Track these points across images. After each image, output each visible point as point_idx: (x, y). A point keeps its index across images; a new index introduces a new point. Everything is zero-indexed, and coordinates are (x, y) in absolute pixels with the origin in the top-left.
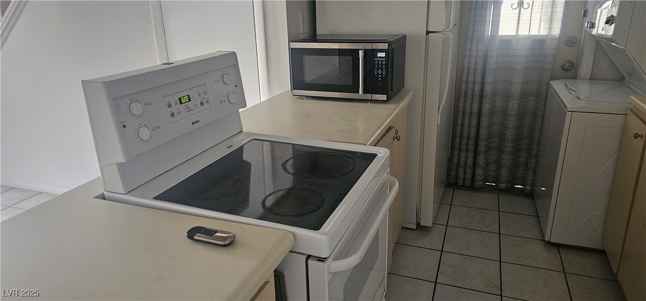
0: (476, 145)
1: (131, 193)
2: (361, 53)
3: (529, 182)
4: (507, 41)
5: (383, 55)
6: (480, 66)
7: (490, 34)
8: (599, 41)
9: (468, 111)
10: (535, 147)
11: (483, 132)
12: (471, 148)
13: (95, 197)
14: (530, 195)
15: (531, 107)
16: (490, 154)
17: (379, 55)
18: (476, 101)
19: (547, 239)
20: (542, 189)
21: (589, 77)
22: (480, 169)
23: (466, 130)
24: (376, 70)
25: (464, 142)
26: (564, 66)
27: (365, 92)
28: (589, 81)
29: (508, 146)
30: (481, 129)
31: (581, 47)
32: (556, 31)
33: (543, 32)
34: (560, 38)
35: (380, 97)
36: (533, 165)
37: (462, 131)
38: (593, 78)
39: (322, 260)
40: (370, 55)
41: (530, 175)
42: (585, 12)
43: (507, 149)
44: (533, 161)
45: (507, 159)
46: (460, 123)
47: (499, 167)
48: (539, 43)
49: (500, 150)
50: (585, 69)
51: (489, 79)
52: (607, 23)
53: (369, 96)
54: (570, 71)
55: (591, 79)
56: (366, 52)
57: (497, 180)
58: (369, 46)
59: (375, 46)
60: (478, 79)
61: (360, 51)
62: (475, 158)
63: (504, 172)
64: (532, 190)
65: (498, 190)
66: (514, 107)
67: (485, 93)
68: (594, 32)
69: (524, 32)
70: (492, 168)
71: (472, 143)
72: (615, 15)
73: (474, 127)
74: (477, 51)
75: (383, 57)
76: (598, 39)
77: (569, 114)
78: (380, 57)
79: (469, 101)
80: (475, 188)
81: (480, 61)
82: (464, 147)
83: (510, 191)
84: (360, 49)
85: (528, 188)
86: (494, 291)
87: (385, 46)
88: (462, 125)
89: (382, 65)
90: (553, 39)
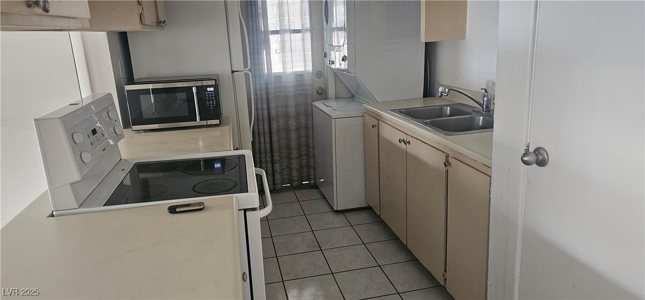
0: (272, 157)
1: (82, 206)
2: (194, 89)
3: (312, 177)
4: (279, 77)
5: (212, 89)
6: (264, 96)
7: (266, 72)
8: (336, 73)
9: (262, 131)
10: (311, 150)
11: (275, 145)
12: (269, 159)
13: (48, 217)
14: (315, 187)
15: (303, 123)
16: (282, 162)
17: (209, 89)
18: (266, 123)
19: (335, 209)
20: (321, 180)
21: (334, 97)
22: (278, 174)
23: (263, 147)
24: (207, 101)
25: (263, 155)
26: (318, 91)
27: (201, 119)
28: (334, 100)
29: (294, 154)
30: (273, 144)
31: (326, 78)
32: (310, 68)
33: (301, 69)
34: (312, 73)
35: (214, 122)
36: (312, 164)
37: (260, 148)
38: (337, 98)
39: (254, 209)
40: (201, 90)
41: (312, 172)
42: (325, 54)
43: (293, 156)
44: (312, 161)
45: (295, 163)
46: (257, 142)
47: (291, 170)
48: (299, 76)
49: (289, 158)
50: (331, 92)
51: (273, 105)
52: (343, 60)
53: (204, 123)
54: (322, 94)
55: (336, 98)
56: (197, 87)
57: (290, 181)
58: (199, 84)
59: (205, 83)
60: (265, 106)
61: (193, 88)
62: (273, 167)
63: (295, 173)
64: (315, 182)
65: (293, 188)
66: (292, 124)
67: (272, 116)
68: (333, 66)
69: (289, 70)
70: (286, 172)
71: (269, 155)
72: (346, 55)
73: (268, 143)
74: (260, 85)
75: (212, 91)
76: (336, 71)
77: (333, 120)
78: (210, 91)
79: (261, 123)
80: (277, 190)
81: (264, 92)
82: (263, 160)
83: (301, 187)
84: (192, 87)
85: (312, 182)
86: (315, 249)
87: (213, 83)
88: (260, 143)
89: (212, 97)
90: (309, 73)
